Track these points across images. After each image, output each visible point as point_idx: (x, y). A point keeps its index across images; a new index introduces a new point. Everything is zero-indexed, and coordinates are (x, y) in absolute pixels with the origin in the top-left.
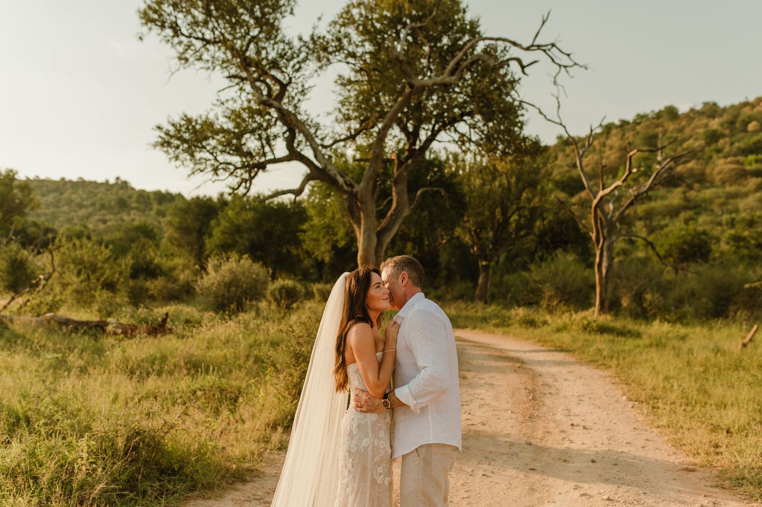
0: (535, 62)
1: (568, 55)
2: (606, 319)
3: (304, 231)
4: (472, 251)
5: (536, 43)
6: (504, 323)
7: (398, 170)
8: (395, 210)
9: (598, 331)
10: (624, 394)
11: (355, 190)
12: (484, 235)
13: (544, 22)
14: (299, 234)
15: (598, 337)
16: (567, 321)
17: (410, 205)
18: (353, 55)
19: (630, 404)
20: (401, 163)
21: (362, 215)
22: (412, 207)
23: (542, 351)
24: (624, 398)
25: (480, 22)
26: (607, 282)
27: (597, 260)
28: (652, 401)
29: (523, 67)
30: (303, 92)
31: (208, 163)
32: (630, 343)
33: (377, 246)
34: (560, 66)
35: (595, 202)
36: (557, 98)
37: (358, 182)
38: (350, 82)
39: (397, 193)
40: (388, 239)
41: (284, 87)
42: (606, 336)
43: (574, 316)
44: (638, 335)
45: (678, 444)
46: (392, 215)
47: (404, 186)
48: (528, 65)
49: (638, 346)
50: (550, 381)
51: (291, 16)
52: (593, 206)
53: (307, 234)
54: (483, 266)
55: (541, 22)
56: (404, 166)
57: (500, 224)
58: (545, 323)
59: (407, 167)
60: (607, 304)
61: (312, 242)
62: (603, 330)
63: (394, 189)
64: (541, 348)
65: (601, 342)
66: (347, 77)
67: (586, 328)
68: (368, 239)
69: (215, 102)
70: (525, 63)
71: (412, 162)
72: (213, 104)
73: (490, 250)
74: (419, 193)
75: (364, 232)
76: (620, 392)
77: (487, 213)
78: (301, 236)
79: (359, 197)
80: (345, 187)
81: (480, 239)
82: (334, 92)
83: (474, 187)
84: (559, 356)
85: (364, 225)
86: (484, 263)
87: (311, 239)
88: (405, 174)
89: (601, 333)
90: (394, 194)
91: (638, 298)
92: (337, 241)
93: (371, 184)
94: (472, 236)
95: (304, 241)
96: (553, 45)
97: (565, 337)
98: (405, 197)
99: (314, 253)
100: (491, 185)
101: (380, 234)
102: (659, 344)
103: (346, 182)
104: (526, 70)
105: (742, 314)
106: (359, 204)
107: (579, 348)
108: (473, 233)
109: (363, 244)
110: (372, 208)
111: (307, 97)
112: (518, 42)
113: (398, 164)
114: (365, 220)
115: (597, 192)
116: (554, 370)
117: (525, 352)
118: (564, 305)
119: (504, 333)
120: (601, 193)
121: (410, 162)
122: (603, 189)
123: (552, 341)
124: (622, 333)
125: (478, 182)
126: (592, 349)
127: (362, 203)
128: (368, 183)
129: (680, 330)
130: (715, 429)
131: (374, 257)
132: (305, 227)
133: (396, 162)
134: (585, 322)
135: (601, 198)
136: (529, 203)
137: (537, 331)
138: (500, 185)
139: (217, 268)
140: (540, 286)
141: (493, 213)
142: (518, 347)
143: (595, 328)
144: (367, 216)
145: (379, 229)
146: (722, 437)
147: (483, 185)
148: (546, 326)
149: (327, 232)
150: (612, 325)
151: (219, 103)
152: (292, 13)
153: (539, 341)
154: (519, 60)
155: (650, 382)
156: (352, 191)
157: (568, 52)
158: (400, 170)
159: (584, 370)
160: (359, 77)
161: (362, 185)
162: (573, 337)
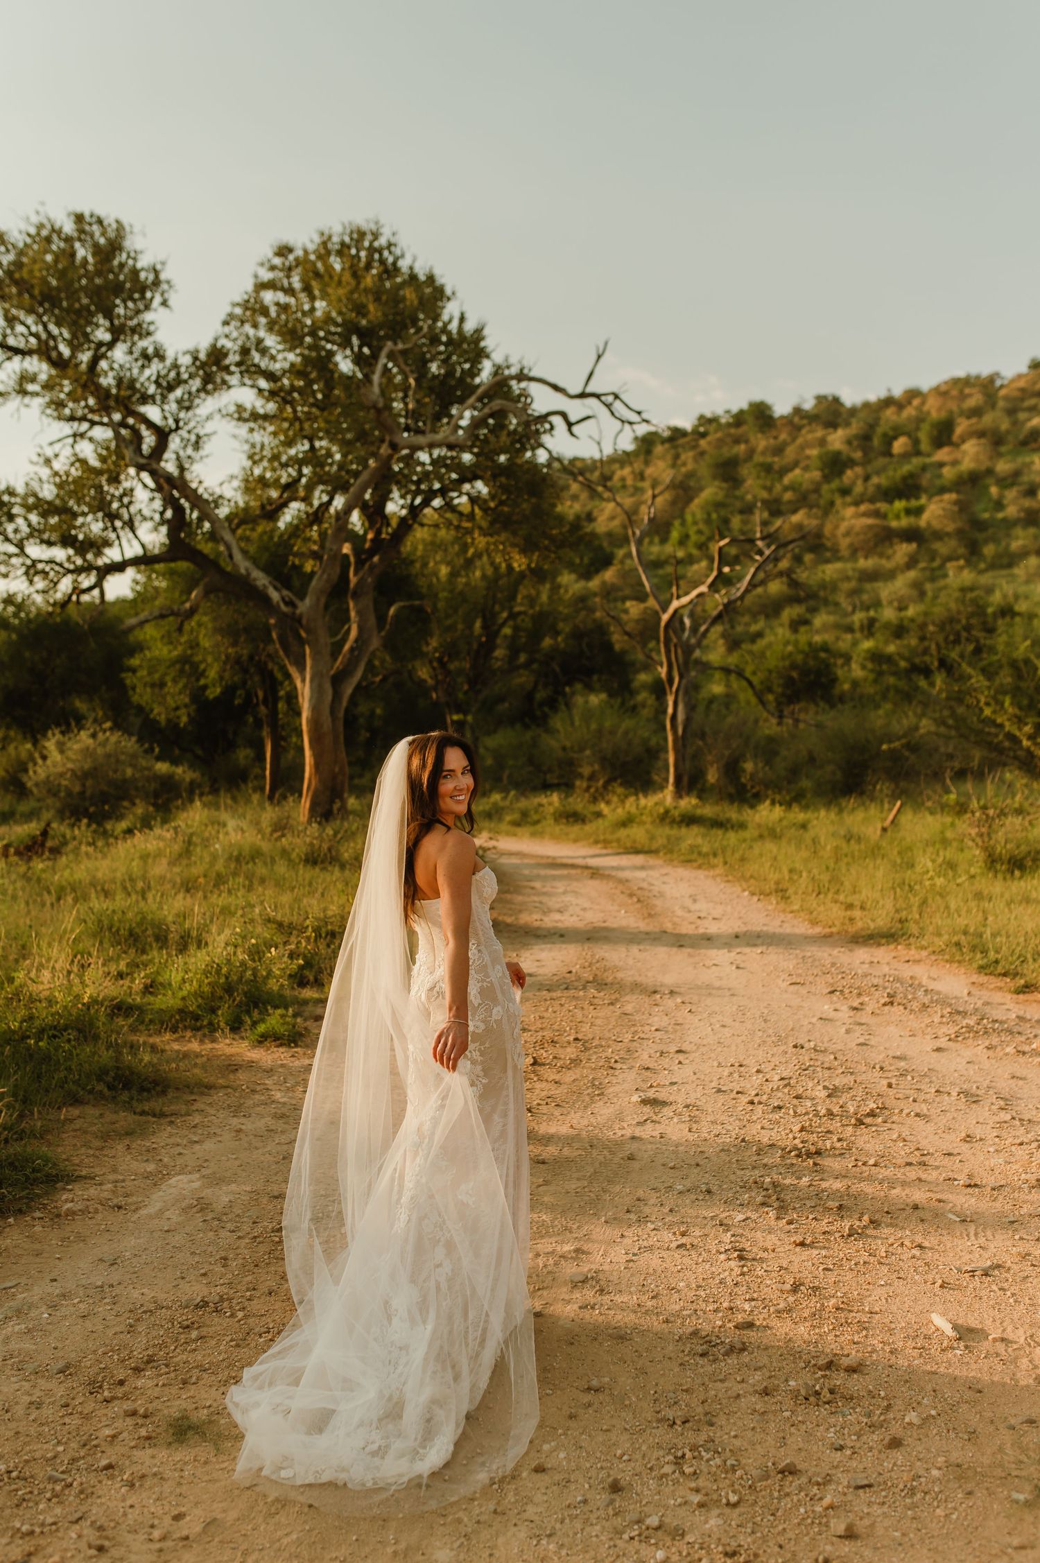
0: (588, 418)
1: (639, 413)
2: (688, 803)
3: (134, 671)
4: (434, 696)
5: (589, 390)
6: (525, 820)
7: (356, 573)
8: (356, 641)
9: (681, 822)
10: (744, 890)
11: (298, 612)
12: (452, 666)
13: (599, 357)
14: (123, 675)
15: (684, 830)
16: (633, 810)
17: (379, 632)
18: (270, 376)
19: (755, 898)
20: (360, 563)
21: (308, 651)
22: (383, 634)
23: (607, 855)
24: (746, 893)
25: (486, 332)
26: (684, 746)
27: (670, 710)
28: (782, 893)
29: (570, 425)
30: (197, 445)
31: (14, 560)
32: (732, 837)
33: (333, 701)
34: (623, 422)
35: (665, 617)
36: (599, 443)
37: (302, 598)
38: (255, 416)
39: (359, 613)
40: (348, 690)
41: (163, 436)
42: (695, 829)
43: (643, 801)
44: (742, 826)
45: (814, 923)
46: (352, 649)
47: (368, 601)
48: (578, 422)
49: (745, 840)
50: (645, 885)
51: (162, 310)
52: (663, 624)
53: (139, 674)
54: (453, 722)
55: (594, 357)
56: (367, 566)
57: (481, 645)
58: (599, 815)
59: (372, 567)
60: (685, 780)
61: (148, 690)
62: (689, 820)
63: (351, 605)
64: (604, 851)
65: (692, 837)
66: (248, 406)
67: (665, 817)
68: (317, 692)
69: (35, 458)
70: (573, 419)
71: (380, 559)
72: (32, 462)
73: (466, 693)
74: (392, 611)
75: (312, 680)
76: (739, 889)
77: (460, 626)
78: (129, 679)
79: (304, 621)
80: (283, 607)
81: (448, 673)
82: (235, 436)
83: (438, 579)
84: (639, 859)
85: (312, 668)
86: (455, 717)
87: (145, 685)
88: (370, 580)
89: (688, 825)
90: (353, 614)
91: (732, 769)
92: (205, 687)
93: (323, 600)
94: (434, 669)
95: (134, 688)
96: (616, 397)
97: (637, 833)
98: (372, 621)
99: (152, 710)
100: (467, 575)
101: (338, 680)
102: (773, 834)
103: (283, 599)
104: (575, 429)
105: (883, 787)
106: (303, 634)
107: (664, 847)
108: (435, 664)
109: (311, 700)
110: (325, 639)
111: (202, 453)
112: (561, 384)
113: (356, 563)
114: (314, 659)
115: (669, 602)
116: (642, 874)
117: (584, 857)
118: (621, 785)
119: (533, 835)
120: (675, 604)
121: (376, 559)
122: (678, 597)
123: (618, 841)
124: (718, 824)
125: (444, 571)
126: (684, 846)
127: (308, 631)
128: (318, 599)
129: (798, 815)
130: (850, 906)
131: (330, 719)
132: (135, 662)
133: (352, 559)
134: (662, 810)
135: (676, 611)
136: (532, 607)
137: (588, 828)
138: (484, 577)
139: (61, 748)
140: (575, 756)
141: (470, 626)
142: (570, 853)
143: (678, 819)
144: (316, 655)
145: (332, 672)
146: (857, 913)
147: (454, 575)
148: (600, 821)
149: (182, 671)
150: (699, 812)
151: (41, 460)
152: (164, 303)
153: (596, 842)
154: (564, 415)
155: (773, 876)
156: (294, 613)
157: (638, 409)
158: (361, 574)
159: (682, 872)
160: (271, 407)
161: (307, 601)
162: (647, 831)
